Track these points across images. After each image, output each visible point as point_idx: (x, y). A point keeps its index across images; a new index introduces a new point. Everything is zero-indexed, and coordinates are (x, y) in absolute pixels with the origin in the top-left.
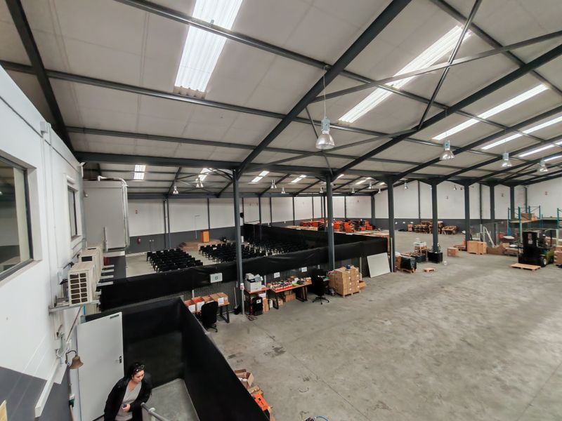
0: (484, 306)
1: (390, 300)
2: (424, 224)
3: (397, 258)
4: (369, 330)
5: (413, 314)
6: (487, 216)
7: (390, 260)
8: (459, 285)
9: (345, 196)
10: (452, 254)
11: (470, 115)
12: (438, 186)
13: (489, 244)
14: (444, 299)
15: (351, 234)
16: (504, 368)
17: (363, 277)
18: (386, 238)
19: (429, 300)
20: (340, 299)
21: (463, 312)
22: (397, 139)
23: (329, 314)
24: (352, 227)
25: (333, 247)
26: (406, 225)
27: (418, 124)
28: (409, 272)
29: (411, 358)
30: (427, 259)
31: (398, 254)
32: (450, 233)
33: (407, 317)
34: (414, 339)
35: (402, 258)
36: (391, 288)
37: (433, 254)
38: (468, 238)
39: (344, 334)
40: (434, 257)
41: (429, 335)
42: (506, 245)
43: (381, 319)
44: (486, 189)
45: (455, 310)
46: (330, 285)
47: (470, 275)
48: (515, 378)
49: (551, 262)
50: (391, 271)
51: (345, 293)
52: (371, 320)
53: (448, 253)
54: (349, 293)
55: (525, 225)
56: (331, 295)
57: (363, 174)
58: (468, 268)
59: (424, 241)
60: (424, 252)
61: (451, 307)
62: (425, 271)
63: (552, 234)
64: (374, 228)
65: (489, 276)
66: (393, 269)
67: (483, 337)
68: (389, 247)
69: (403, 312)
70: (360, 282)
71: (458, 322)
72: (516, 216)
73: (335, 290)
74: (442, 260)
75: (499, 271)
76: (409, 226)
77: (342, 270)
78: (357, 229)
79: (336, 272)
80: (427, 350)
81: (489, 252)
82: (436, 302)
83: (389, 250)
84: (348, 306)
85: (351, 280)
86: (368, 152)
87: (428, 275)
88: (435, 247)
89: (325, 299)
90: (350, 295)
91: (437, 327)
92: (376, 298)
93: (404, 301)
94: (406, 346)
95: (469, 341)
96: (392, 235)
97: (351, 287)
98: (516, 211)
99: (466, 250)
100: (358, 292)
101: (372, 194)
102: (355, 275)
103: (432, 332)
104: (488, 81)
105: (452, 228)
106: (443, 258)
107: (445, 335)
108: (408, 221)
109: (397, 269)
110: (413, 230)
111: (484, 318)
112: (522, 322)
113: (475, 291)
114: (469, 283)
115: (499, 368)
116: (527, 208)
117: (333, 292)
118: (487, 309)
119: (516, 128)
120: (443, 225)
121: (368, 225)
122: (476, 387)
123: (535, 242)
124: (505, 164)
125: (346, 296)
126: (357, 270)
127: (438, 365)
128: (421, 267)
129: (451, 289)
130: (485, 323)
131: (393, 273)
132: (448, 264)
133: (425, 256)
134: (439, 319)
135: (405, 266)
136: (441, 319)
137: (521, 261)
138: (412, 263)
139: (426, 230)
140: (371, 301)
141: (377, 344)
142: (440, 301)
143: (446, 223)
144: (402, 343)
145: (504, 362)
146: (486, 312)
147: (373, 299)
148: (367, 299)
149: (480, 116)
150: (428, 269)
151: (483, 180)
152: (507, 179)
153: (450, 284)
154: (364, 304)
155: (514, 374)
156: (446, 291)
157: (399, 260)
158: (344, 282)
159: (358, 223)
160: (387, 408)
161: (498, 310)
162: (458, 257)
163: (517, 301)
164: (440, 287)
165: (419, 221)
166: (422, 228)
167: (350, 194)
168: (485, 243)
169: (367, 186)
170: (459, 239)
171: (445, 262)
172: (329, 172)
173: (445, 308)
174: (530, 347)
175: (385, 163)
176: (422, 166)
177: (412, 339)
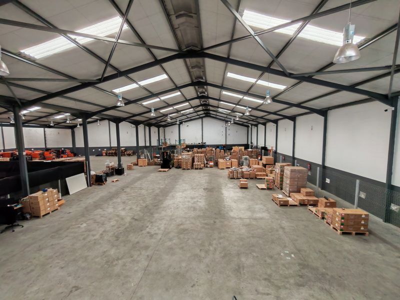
0: (144, 195)
1: (86, 208)
2: (113, 150)
3: (92, 176)
4: (67, 236)
5: (103, 213)
6: (148, 144)
7: (87, 178)
8: (133, 186)
9: (44, 128)
10: (130, 168)
11: (134, 81)
12: (120, 124)
13: (149, 160)
14: (124, 197)
15: (50, 161)
16: (152, 226)
17: (62, 196)
18: (83, 162)
19: (115, 200)
20: (37, 221)
21: (134, 202)
22: (85, 84)
23: (22, 238)
24: (53, 155)
25: (26, 174)
26: (101, 151)
27: (100, 77)
28: (101, 185)
29: (100, 243)
30: (114, 173)
31: (93, 173)
32: (129, 155)
33: (99, 216)
34: (103, 230)
35: (96, 175)
36: (88, 198)
37: (118, 169)
38: (139, 157)
39: (40, 249)
40: (119, 171)
41: (113, 223)
42: (156, 160)
43: (78, 224)
44: (147, 128)
45: (130, 202)
46: (25, 211)
47: (139, 179)
48: (156, 228)
49: (173, 166)
50: (88, 186)
51: (42, 214)
52: (68, 229)
53: (128, 167)
54: (48, 212)
55: (164, 148)
56: (27, 219)
57: (61, 109)
58: (138, 175)
59: (112, 162)
60: (112, 169)
61: (127, 201)
62: (113, 181)
63: (173, 152)
64: (75, 155)
65: (148, 178)
66: (89, 184)
67: (143, 213)
68: (85, 168)
69: (96, 213)
70: (59, 200)
71: (131, 209)
72: (161, 143)
73: (30, 214)
74: (123, 173)
75: (152, 174)
76: (103, 152)
77: (39, 194)
78: (58, 157)
79: (31, 198)
80: (110, 234)
81: (149, 164)
82: (119, 200)
83: (85, 171)
84: (44, 225)
85: (48, 201)
86: (60, 90)
87: (114, 184)
88: (120, 165)
89: (18, 225)
90: (49, 213)
91: (118, 216)
92: (74, 209)
93: (97, 206)
94: (97, 237)
95: (135, 218)
96: (87, 159)
97: (49, 207)
98: (161, 141)
99: (137, 165)
100: (57, 209)
101: (73, 128)
102: (53, 196)
103: (115, 220)
104: (141, 63)
105: (130, 152)
106: (125, 172)
107: (122, 219)
108: (103, 148)
109: (93, 184)
110: (106, 155)
111: (144, 202)
112: (161, 198)
113: (140, 188)
114: (137, 184)
115: (150, 227)
116: (165, 139)
117: (28, 216)
118: (146, 196)
119: (157, 95)
120: (126, 150)
121: (70, 153)
122: (138, 242)
123: (167, 157)
124: (153, 114)
125: (43, 216)
126: (55, 191)
127: (117, 240)
128: (109, 179)
129: (128, 190)
130: (144, 205)
131: (90, 188)
132: (127, 175)
133: (113, 172)
134: (120, 210)
135: (99, 180)
136: (121, 210)
137: (162, 168)
138: (104, 178)
139: (115, 154)
140: (70, 213)
141: (73, 245)
142: (121, 199)
143: (127, 149)
144: (94, 235)
145: (152, 222)
146: (145, 198)
147: (70, 211)
148: (65, 213)
149: (139, 83)
150: (115, 180)
151: (145, 123)
152: (156, 123)
153: (128, 187)
154: (62, 218)
155: (156, 226)
156: (125, 192)
157: (95, 177)
158: (41, 203)
159: (59, 152)
160: (80, 288)
161: (151, 196)
162: (133, 169)
163: (159, 188)
164: (121, 190)
165: (110, 148)
166: (112, 153)
167: (50, 127)
168: (146, 159)
169: (65, 120)
170: (134, 159)
171: (125, 173)
172: (16, 102)
173: (124, 203)
174: (163, 210)
175: (77, 103)
176: (107, 109)
177: (101, 230)
